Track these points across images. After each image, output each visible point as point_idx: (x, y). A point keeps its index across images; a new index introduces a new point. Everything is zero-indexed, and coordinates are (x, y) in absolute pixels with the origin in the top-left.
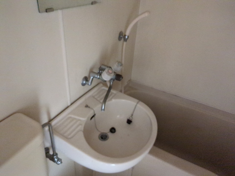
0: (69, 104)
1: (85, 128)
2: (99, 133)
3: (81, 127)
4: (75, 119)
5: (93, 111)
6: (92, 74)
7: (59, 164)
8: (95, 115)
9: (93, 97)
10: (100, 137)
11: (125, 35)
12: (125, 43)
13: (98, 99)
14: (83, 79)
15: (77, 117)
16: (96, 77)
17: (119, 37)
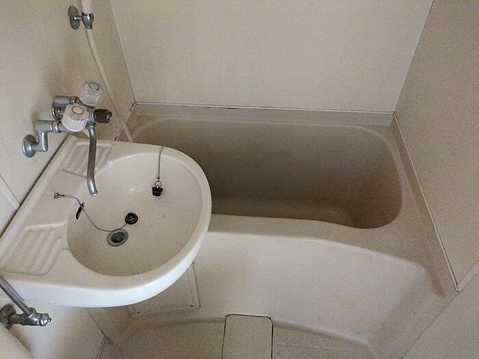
4: (41, 230)
5: (74, 200)
6: (39, 128)
7: (45, 325)
8: (83, 205)
9: (64, 170)
10: (110, 241)
11: (83, 14)
12: (89, 30)
13: (77, 172)
14: (24, 142)
15: (43, 226)
16: (52, 131)
17: (72, 20)
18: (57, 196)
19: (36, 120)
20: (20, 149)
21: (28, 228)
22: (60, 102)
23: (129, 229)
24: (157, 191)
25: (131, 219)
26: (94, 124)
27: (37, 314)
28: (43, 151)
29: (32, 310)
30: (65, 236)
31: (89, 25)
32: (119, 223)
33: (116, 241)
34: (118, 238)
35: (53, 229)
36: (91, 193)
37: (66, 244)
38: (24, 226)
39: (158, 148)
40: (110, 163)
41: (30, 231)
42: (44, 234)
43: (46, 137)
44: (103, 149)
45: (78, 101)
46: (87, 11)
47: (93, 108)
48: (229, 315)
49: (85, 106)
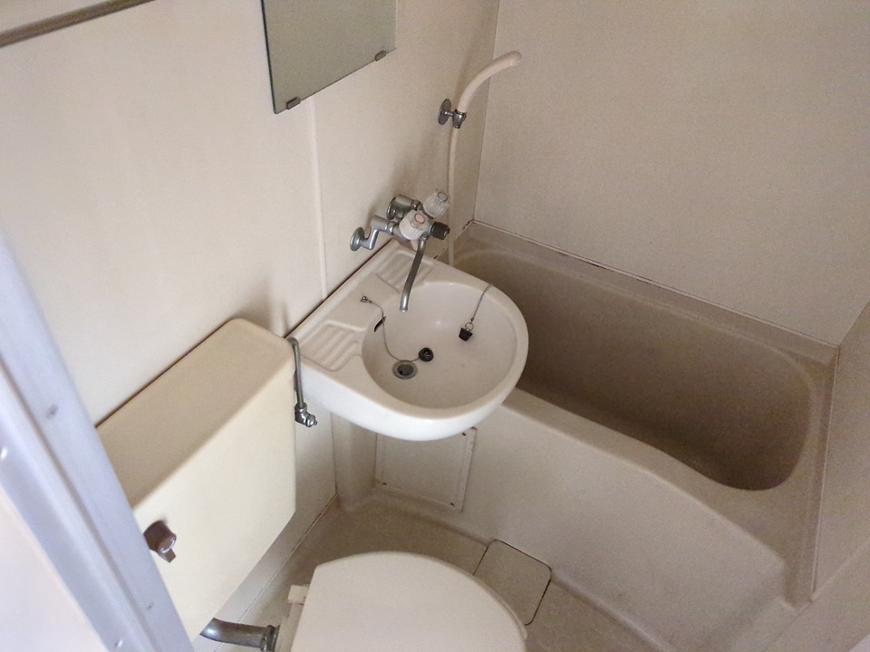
0: (324, 296)
1: (364, 349)
2: (395, 361)
3: (356, 348)
4: (342, 329)
5: (379, 309)
6: (374, 223)
7: (310, 426)
8: (384, 318)
9: (378, 276)
10: (396, 370)
11: (456, 111)
12: (456, 130)
13: (390, 282)
14: (355, 235)
15: (344, 326)
16: (385, 231)
17: (442, 114)
18: (365, 299)
19: (372, 216)
20: (349, 241)
21: (329, 322)
22: (402, 202)
23: (420, 365)
24: (465, 335)
25: (426, 355)
26: (428, 237)
27: (306, 413)
28: (368, 248)
29: (305, 405)
30: (361, 342)
31: (458, 124)
32: (411, 355)
33: (401, 373)
34: (405, 370)
35: (353, 332)
36: (401, 308)
37: (359, 350)
38: (326, 317)
39: (484, 284)
40: (427, 284)
41: (330, 326)
42: (341, 333)
43: (377, 234)
44: (426, 266)
45: (419, 207)
46: (461, 109)
47: (432, 218)
48: (495, 540)
49: (426, 214)
